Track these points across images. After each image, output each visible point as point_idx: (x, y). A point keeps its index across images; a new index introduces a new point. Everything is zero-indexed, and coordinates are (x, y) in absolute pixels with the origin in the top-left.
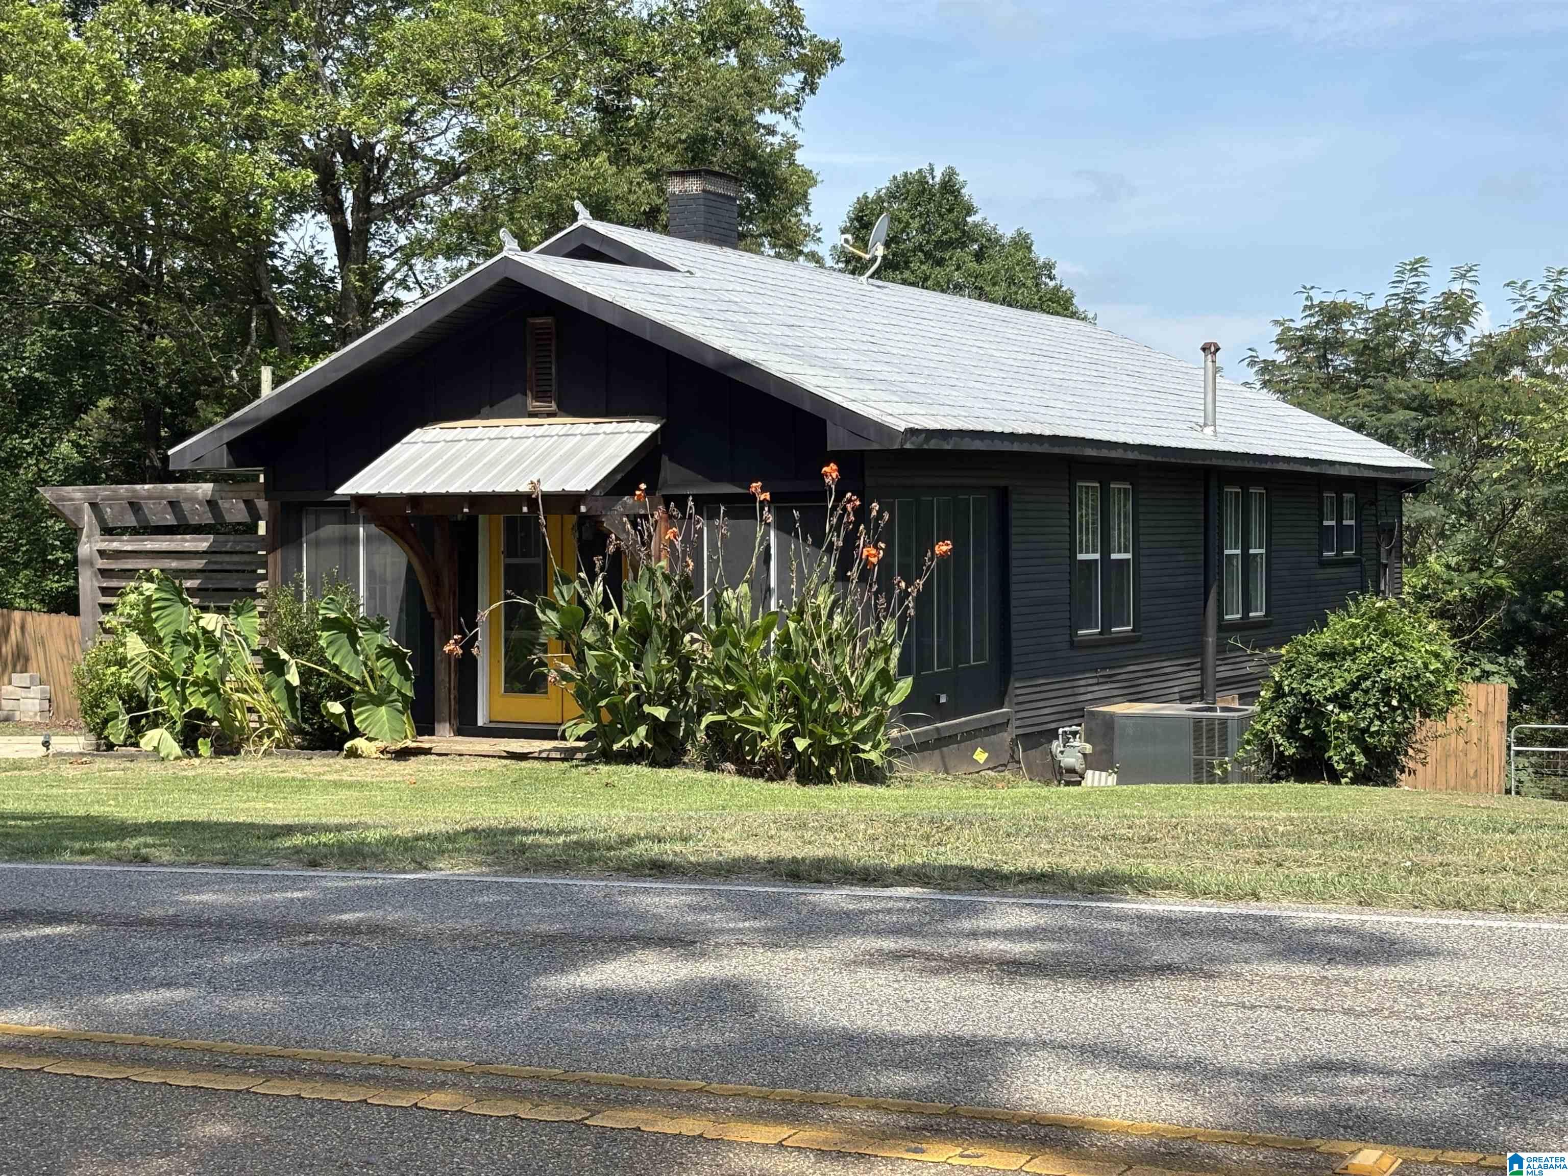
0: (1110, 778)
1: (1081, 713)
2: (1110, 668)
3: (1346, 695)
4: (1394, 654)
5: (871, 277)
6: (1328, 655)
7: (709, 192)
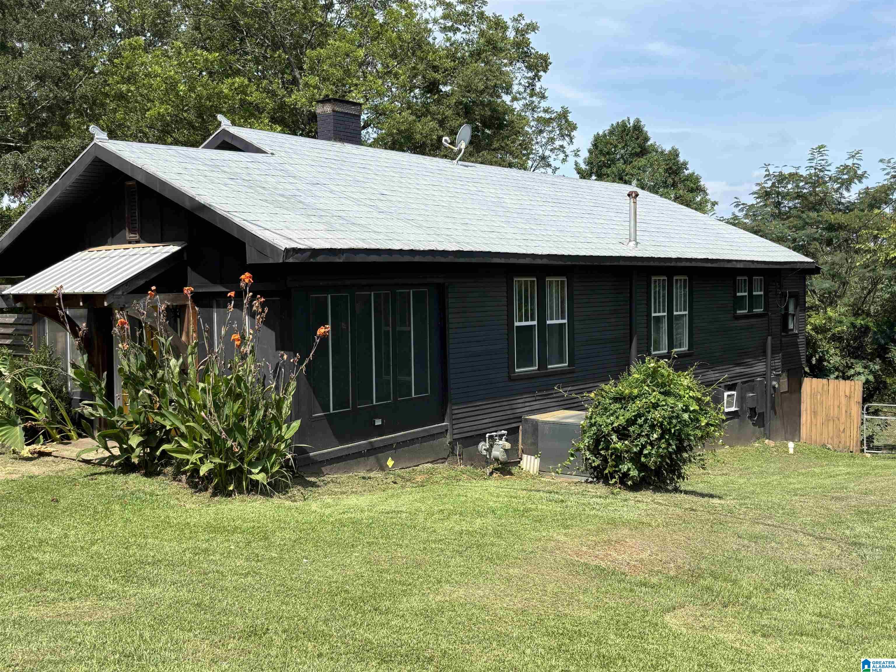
0: (536, 460)
1: (519, 420)
2: (546, 390)
3: (625, 428)
4: (659, 400)
5: (460, 160)
6: (619, 399)
7: (337, 112)
